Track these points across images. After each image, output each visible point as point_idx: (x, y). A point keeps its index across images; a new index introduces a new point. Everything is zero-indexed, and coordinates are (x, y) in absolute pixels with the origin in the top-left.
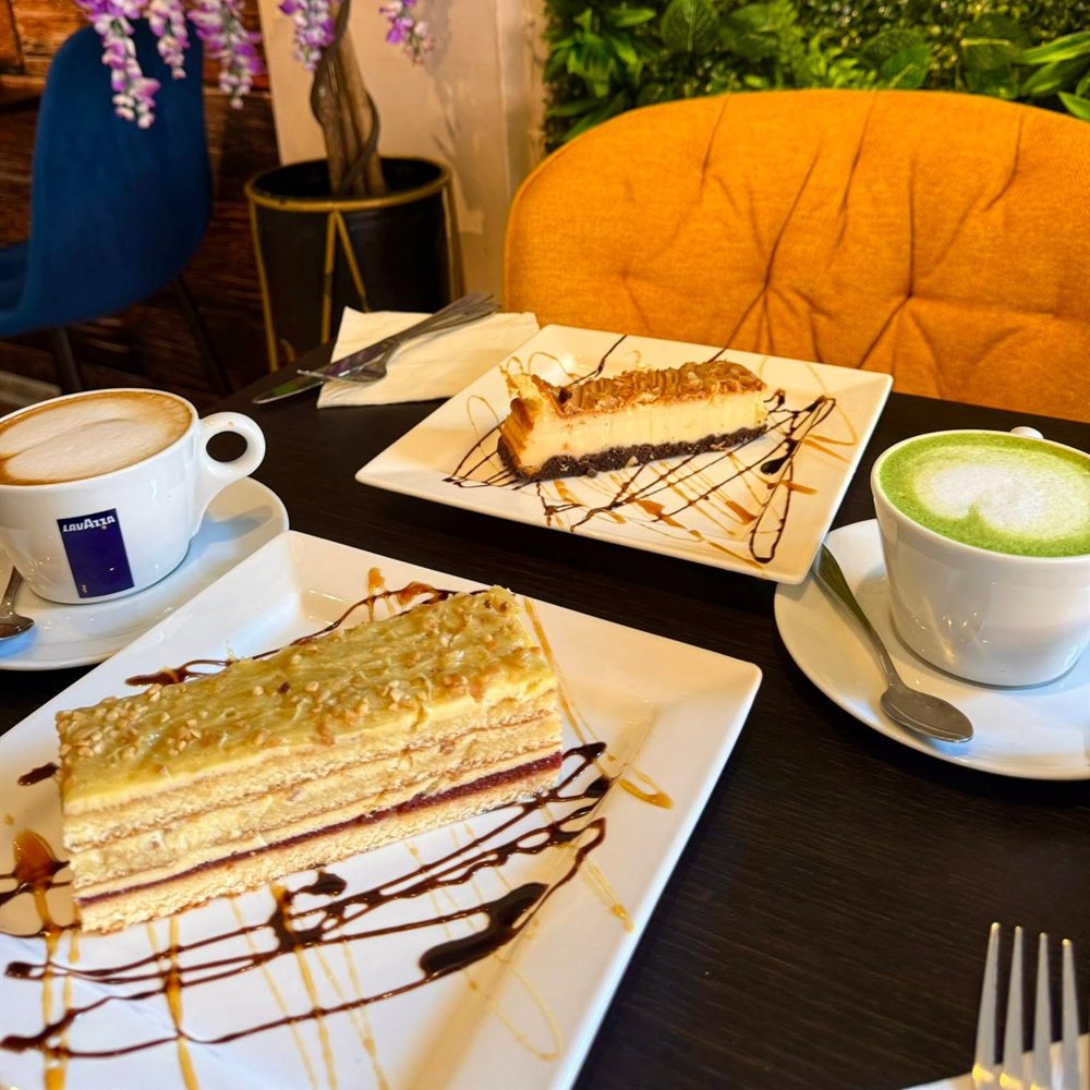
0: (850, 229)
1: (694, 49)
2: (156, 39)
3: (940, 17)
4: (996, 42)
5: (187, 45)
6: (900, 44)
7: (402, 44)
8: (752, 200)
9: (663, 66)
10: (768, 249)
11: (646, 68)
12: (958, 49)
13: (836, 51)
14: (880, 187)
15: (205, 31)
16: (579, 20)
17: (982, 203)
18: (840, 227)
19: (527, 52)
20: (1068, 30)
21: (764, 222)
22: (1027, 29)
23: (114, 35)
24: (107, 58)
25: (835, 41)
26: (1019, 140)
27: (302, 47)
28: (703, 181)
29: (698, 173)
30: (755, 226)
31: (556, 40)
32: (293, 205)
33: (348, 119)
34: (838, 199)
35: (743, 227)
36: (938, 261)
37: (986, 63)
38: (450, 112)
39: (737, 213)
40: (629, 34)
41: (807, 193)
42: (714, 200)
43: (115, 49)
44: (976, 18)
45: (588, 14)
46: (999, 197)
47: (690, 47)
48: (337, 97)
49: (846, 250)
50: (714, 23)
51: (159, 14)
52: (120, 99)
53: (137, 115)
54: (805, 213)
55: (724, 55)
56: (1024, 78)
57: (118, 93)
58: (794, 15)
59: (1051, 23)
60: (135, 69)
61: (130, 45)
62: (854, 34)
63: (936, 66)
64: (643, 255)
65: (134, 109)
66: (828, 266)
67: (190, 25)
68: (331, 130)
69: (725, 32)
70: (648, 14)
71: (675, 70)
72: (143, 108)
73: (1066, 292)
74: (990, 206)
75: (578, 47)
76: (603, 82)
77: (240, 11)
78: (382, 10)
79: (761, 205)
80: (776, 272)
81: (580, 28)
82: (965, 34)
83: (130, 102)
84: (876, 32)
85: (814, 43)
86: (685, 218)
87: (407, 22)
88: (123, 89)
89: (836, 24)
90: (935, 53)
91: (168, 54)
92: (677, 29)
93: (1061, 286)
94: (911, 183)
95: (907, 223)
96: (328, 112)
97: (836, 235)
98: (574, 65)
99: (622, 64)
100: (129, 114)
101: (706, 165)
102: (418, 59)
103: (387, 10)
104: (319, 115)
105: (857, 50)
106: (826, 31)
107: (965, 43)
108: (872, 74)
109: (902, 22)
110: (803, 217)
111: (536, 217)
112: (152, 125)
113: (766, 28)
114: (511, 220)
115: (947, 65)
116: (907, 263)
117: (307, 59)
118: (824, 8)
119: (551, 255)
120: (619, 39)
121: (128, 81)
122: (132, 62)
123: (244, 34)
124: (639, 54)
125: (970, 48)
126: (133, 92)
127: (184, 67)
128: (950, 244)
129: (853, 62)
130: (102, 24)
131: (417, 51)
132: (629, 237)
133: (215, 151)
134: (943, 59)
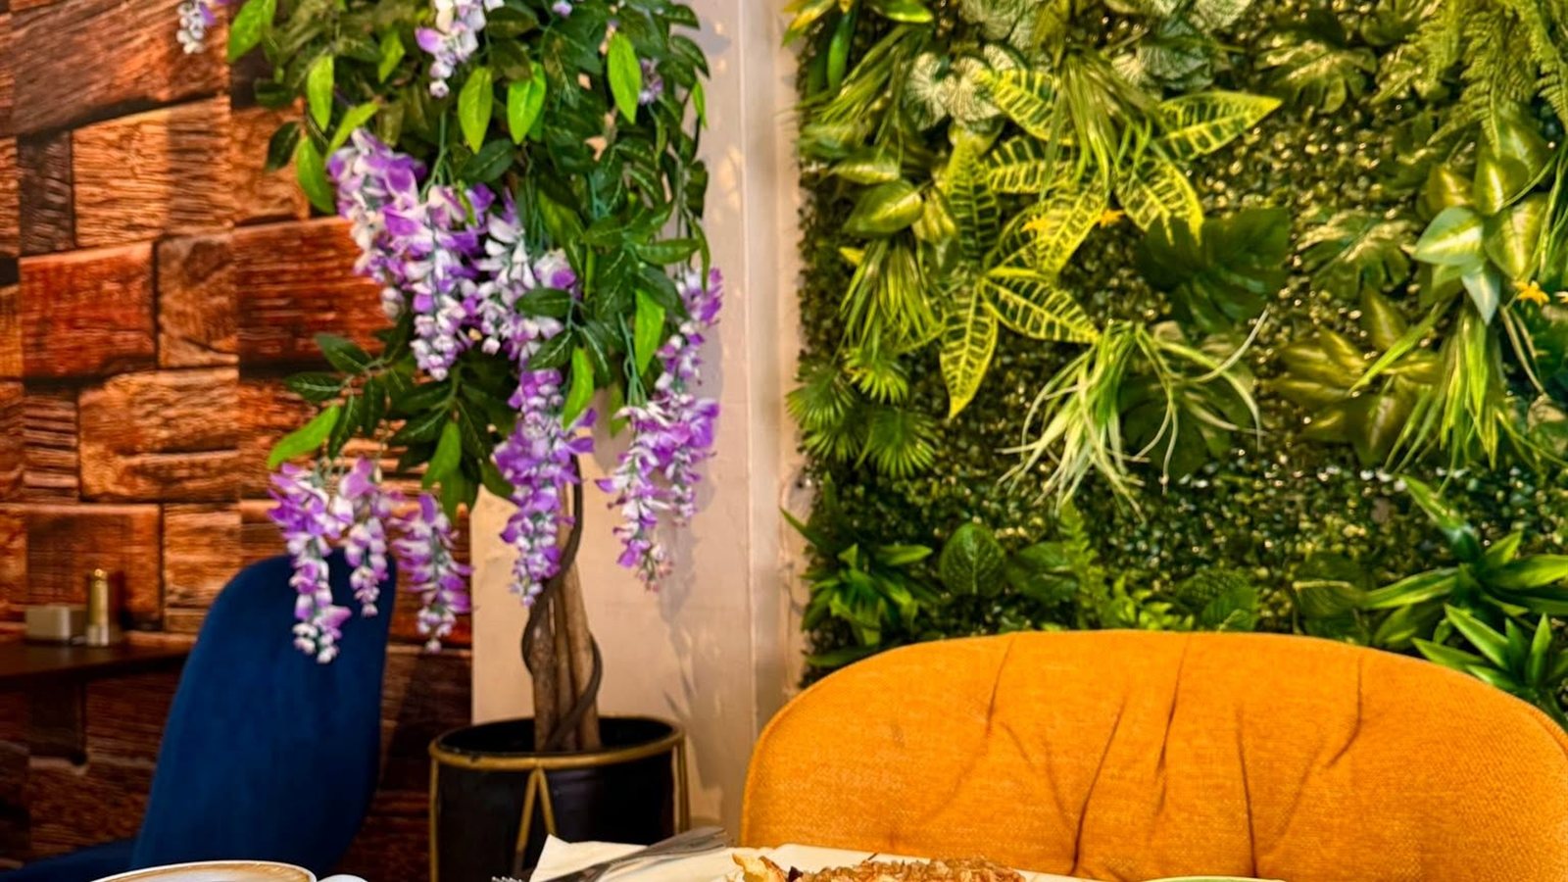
0: (1171, 793)
1: (979, 590)
2: (352, 569)
3: (1266, 557)
4: (1333, 583)
5: (386, 576)
6: (1220, 586)
7: (635, 568)
8: (1049, 754)
9: (945, 610)
10: (1075, 817)
11: (922, 613)
12: (1291, 592)
13: (1146, 594)
14: (1203, 741)
15: (410, 561)
16: (843, 556)
17: (1325, 758)
18: (1159, 789)
19: (785, 598)
20: (1417, 569)
21: (1066, 783)
22: (1370, 571)
23: (309, 555)
24: (295, 581)
25: (1144, 583)
26: (1360, 685)
27: (521, 579)
28: (989, 729)
29: (982, 720)
30: (1054, 786)
31: (819, 579)
32: (486, 762)
33: (564, 665)
34: (1153, 756)
35: (1040, 787)
36: (1282, 832)
37: (1325, 608)
38: (688, 665)
39: (1032, 768)
40: (902, 574)
41: (1114, 748)
42: (1001, 753)
43: (308, 570)
44: (1307, 558)
45: (854, 549)
46: (1345, 749)
47: (975, 590)
48: (555, 640)
49: (1168, 819)
50: (1001, 563)
51: (358, 542)
52: (301, 628)
53: (318, 648)
54: (1116, 771)
55: (1016, 599)
56: (1374, 628)
57: (300, 621)
58: (1093, 554)
59: (1396, 564)
60: (325, 594)
61: (324, 568)
62: (1166, 576)
63: (1268, 613)
64: (916, 814)
65: (315, 640)
66: (1149, 839)
67: (390, 557)
68: (542, 677)
69: (1015, 573)
70: (923, 551)
71: (959, 616)
72: (327, 640)
73: (1430, 856)
74: (1334, 762)
75: (843, 588)
76: (871, 629)
77: (454, 542)
78: (616, 530)
79: (1060, 760)
80: (1087, 847)
81: (846, 566)
82: (1298, 577)
83: (313, 632)
84: (1192, 573)
85: (1119, 585)
86: (967, 771)
87: (643, 544)
88: (306, 618)
89: (1144, 566)
90: (1265, 599)
91: (361, 588)
92: (957, 568)
93: (1423, 850)
94: (1239, 736)
95: (1240, 786)
96: (541, 656)
97: (1156, 800)
98: (837, 606)
99: (894, 606)
100: (309, 645)
101: (991, 711)
102: (653, 583)
103: (623, 530)
104: (530, 658)
105: (1171, 594)
106: (1134, 574)
107: (1297, 585)
108: (1190, 620)
109: (1221, 563)
110: (1112, 777)
111: (782, 759)
112: (333, 660)
113: (1061, 568)
114: (753, 765)
115: (1281, 613)
116: (1246, 836)
117: (526, 593)
118: (1128, 547)
119: (799, 806)
120: (891, 579)
121: (315, 608)
122: (324, 585)
123: (455, 566)
124: (915, 596)
125: (1304, 590)
126: (318, 620)
127: (376, 603)
128: (1292, 810)
129: (1166, 606)
130: (297, 543)
131: (651, 576)
132: (898, 791)
133: (388, 724)
134: (1275, 606)
